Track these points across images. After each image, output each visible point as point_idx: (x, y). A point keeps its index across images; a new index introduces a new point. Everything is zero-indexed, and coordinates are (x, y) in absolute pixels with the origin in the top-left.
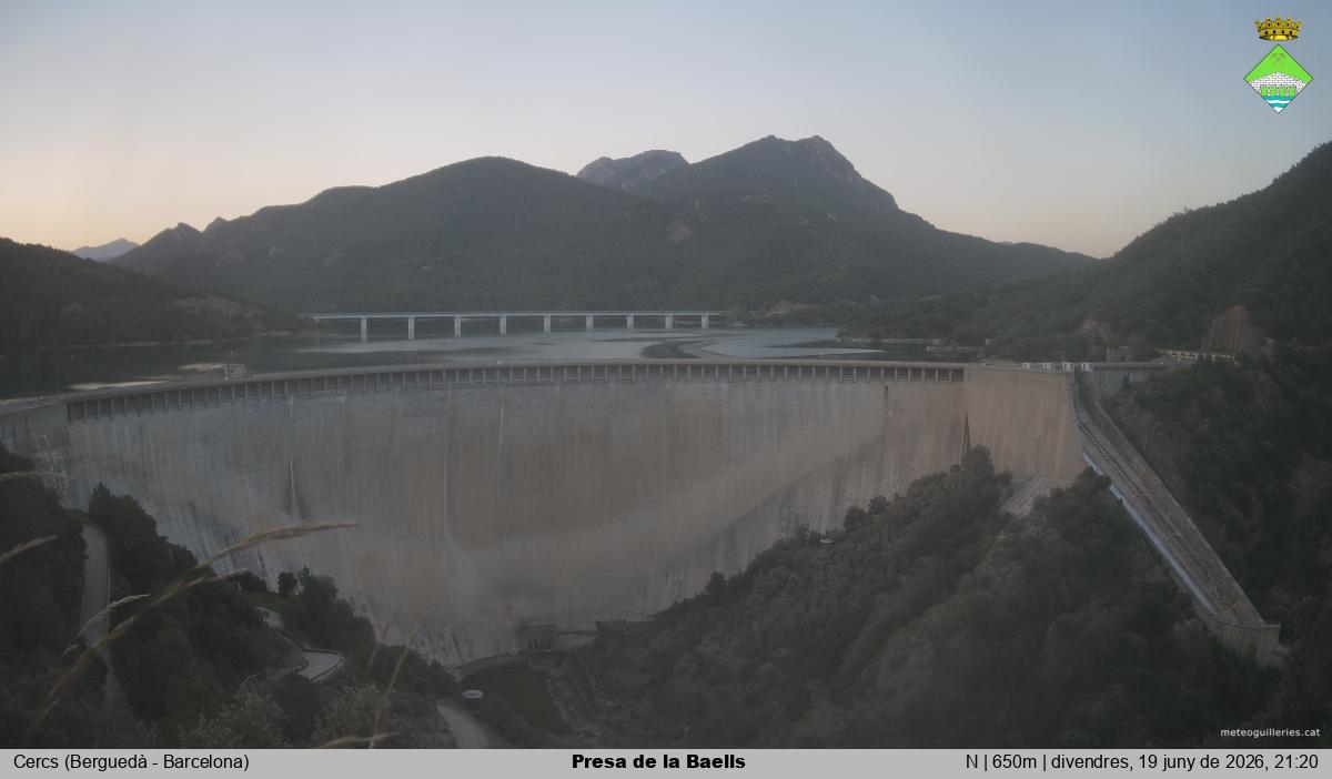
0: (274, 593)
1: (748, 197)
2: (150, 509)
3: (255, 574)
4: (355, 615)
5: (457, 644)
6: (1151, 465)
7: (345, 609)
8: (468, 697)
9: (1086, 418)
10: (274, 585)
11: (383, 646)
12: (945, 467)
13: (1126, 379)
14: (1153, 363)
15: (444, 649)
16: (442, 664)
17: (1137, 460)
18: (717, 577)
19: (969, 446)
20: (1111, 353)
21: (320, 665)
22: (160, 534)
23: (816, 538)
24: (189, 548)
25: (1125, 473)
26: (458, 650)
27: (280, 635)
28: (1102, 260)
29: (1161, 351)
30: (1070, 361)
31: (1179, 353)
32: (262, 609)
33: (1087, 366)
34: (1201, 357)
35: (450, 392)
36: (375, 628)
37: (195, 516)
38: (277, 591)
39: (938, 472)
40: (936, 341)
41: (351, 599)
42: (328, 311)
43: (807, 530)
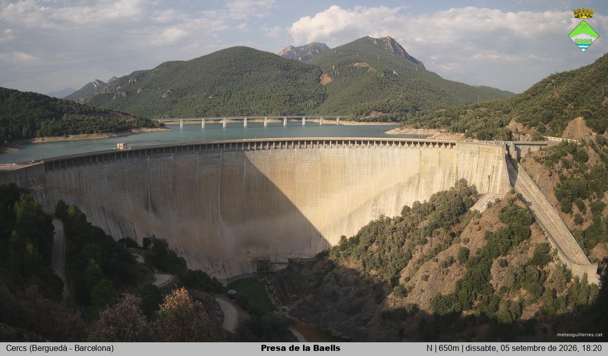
0: (140, 248)
1: (357, 64)
2: (83, 210)
3: (132, 238)
4: (178, 256)
5: (224, 269)
6: (540, 188)
7: (173, 254)
8: (229, 293)
9: (511, 167)
10: (140, 243)
11: (190, 270)
12: (447, 188)
13: (529, 149)
14: (541, 142)
15: (219, 271)
16: (218, 279)
17: (533, 187)
18: (343, 237)
19: (458, 178)
20: (522, 137)
21: (162, 279)
22: (88, 222)
23: (389, 220)
24: (102, 227)
25: (528, 192)
26: (225, 272)
27: (143, 266)
28: (519, 95)
29: (545, 137)
30: (504, 140)
31: (553, 138)
32: (135, 255)
33: (511, 144)
34: (563, 140)
35: (221, 153)
36: (187, 263)
37: (104, 213)
38: (142, 246)
39: (444, 190)
40: (443, 130)
41: (176, 249)
42: (164, 118)
43: (384, 216)
